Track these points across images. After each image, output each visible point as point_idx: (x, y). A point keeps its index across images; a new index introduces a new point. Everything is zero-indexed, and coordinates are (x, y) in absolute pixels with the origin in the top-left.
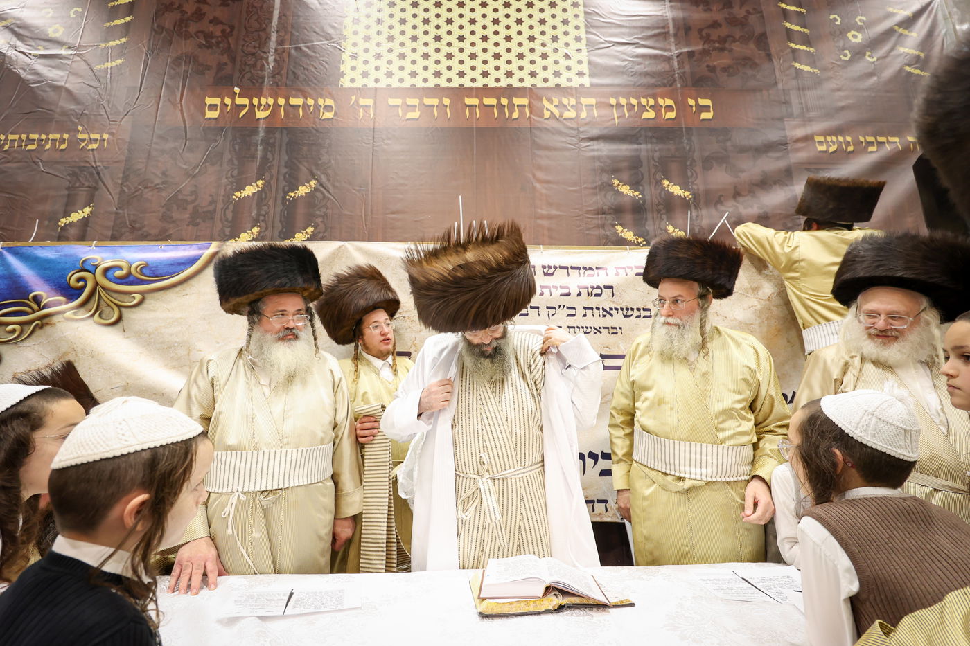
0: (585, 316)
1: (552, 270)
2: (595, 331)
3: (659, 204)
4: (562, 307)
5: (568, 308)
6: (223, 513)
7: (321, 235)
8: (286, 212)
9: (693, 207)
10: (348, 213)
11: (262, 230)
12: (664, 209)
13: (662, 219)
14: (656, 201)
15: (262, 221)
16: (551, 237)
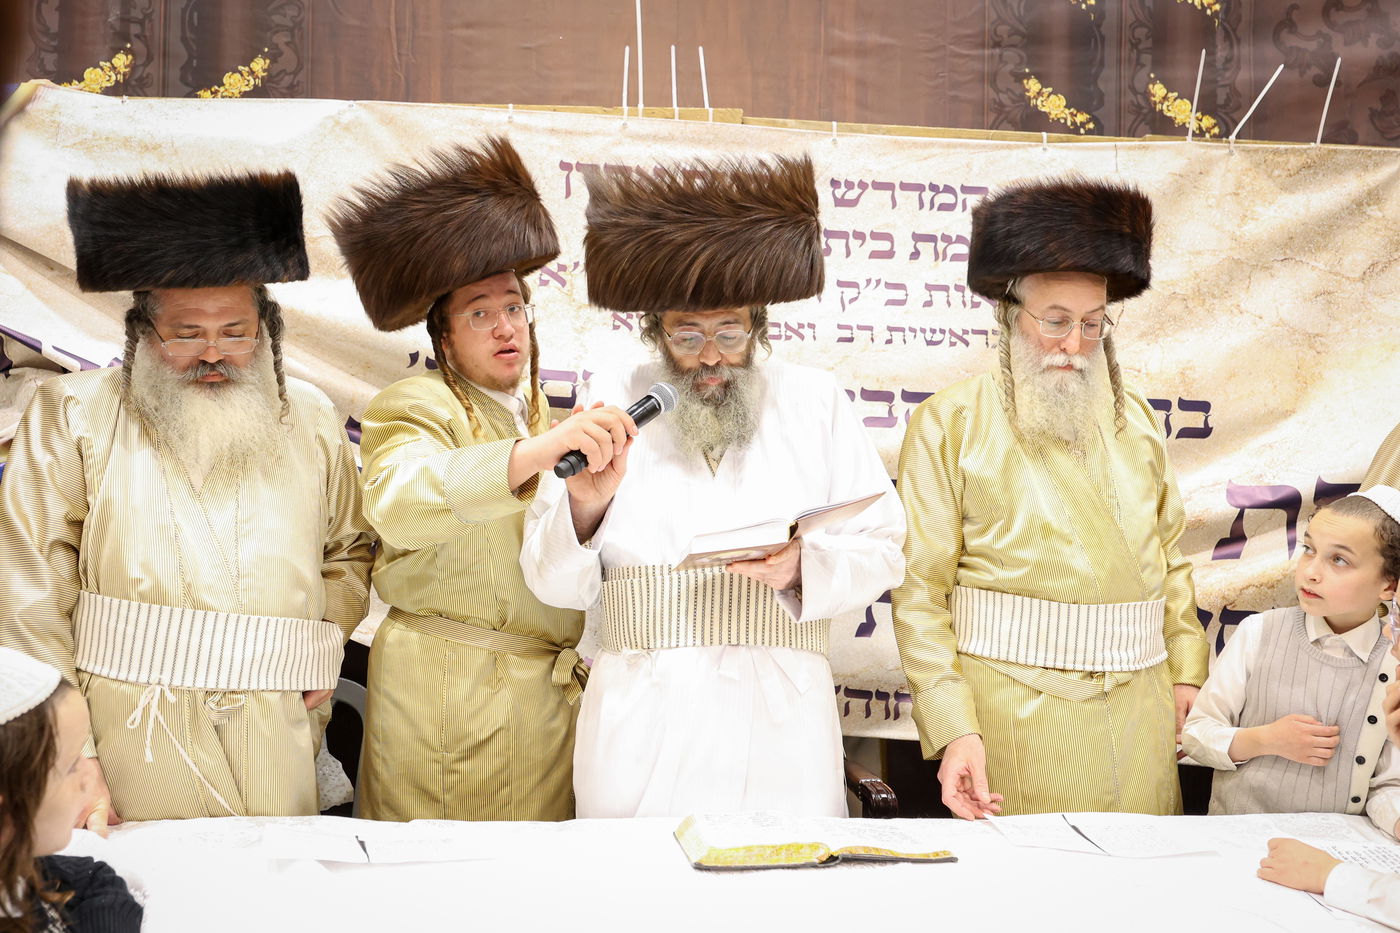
0: (928, 304)
1: (857, 191)
2: (954, 339)
3: (1138, 23)
4: (873, 283)
5: (888, 285)
6: (129, 721)
7: (287, 80)
8: (195, 14)
9: (1220, 36)
10: (355, 22)
11: (139, 62)
12: (1147, 38)
13: (1139, 64)
14: (1130, 18)
15: (137, 36)
16: (862, 104)
